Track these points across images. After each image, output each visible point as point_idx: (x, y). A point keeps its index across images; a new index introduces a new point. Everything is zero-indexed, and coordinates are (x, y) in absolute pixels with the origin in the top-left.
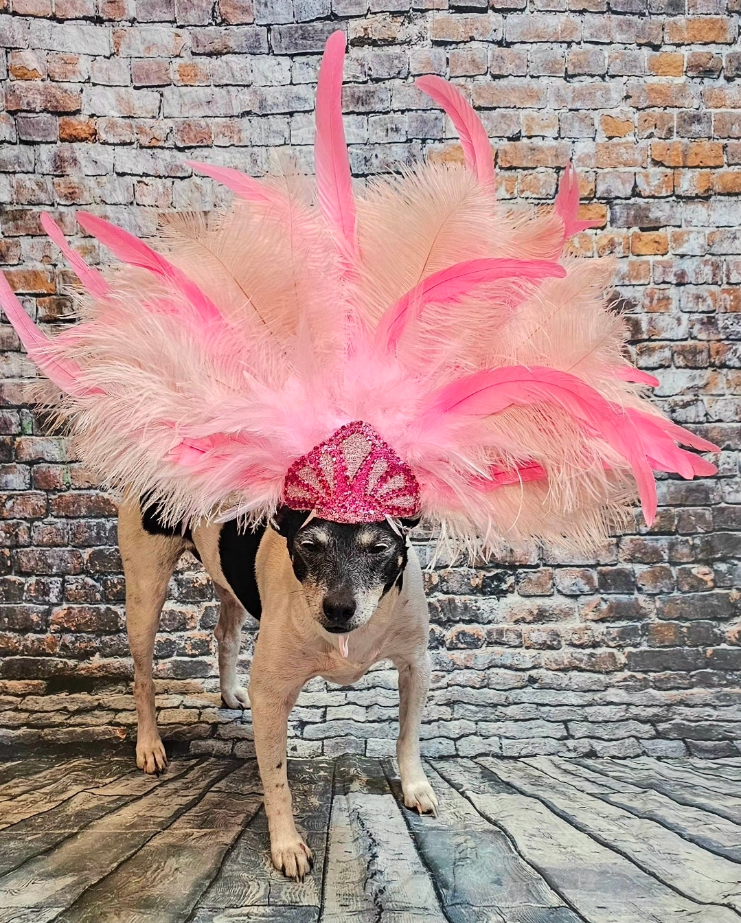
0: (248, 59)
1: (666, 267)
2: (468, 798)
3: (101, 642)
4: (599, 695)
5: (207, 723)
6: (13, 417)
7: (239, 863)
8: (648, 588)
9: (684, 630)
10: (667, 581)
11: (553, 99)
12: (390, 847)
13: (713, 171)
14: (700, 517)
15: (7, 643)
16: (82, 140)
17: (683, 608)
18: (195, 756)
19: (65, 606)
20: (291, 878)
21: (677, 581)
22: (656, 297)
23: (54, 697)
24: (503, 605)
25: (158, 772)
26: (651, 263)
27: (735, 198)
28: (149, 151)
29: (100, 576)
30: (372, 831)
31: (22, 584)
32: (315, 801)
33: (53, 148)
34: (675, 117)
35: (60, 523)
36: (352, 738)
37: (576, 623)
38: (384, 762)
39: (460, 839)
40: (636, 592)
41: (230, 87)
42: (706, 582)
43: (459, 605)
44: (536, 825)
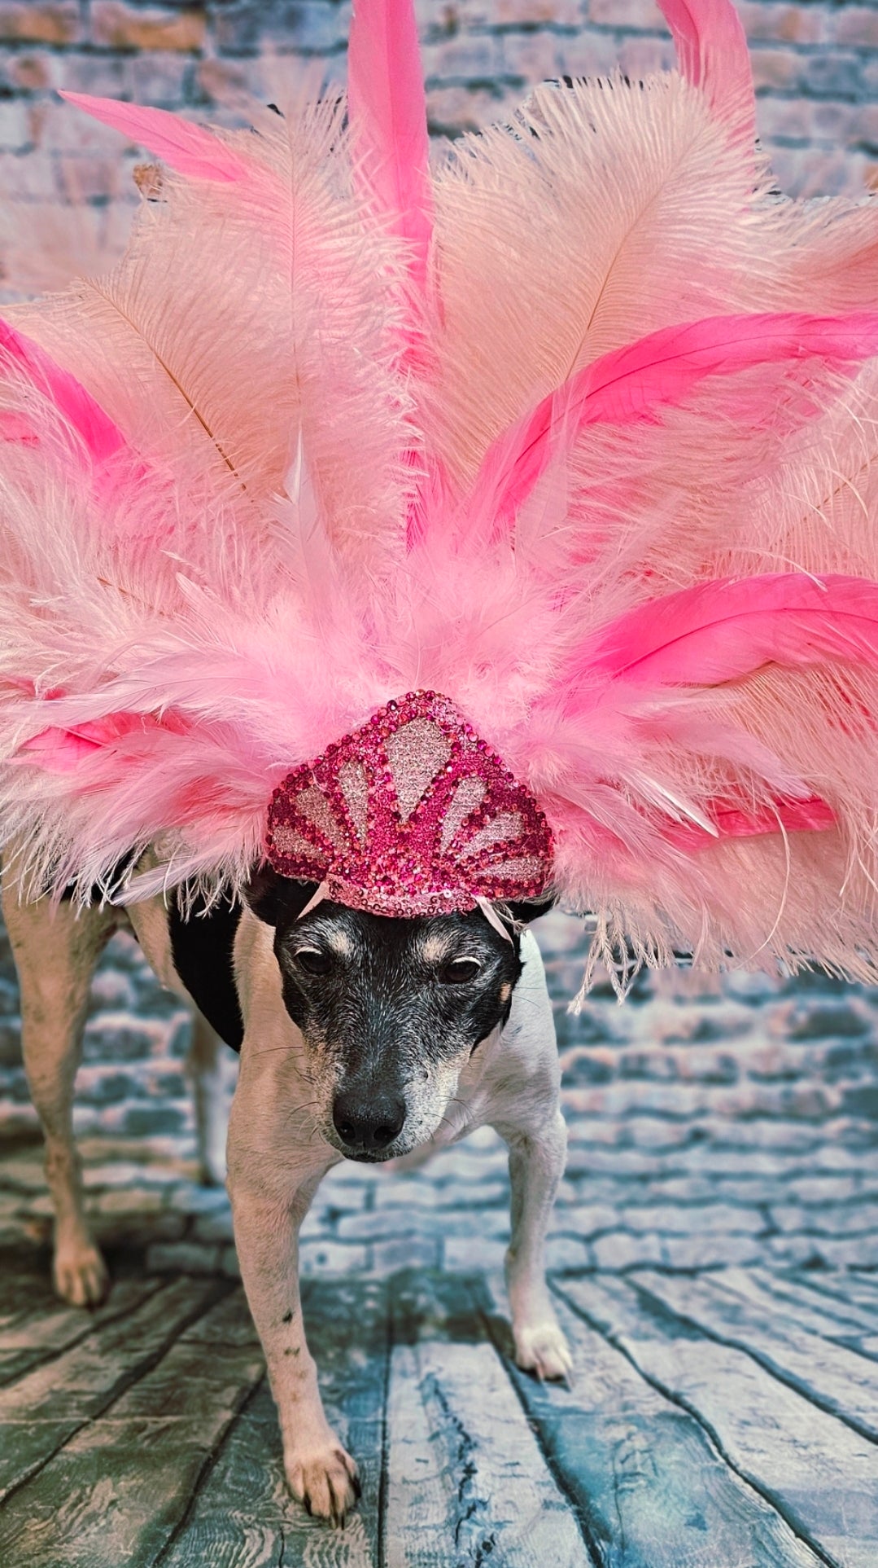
2: (623, 1350)
7: (227, 1490)
12: (495, 1449)
18: (156, 1275)
20: (321, 1521)
25: (91, 1306)
32: (359, 1359)
44: (748, 1402)
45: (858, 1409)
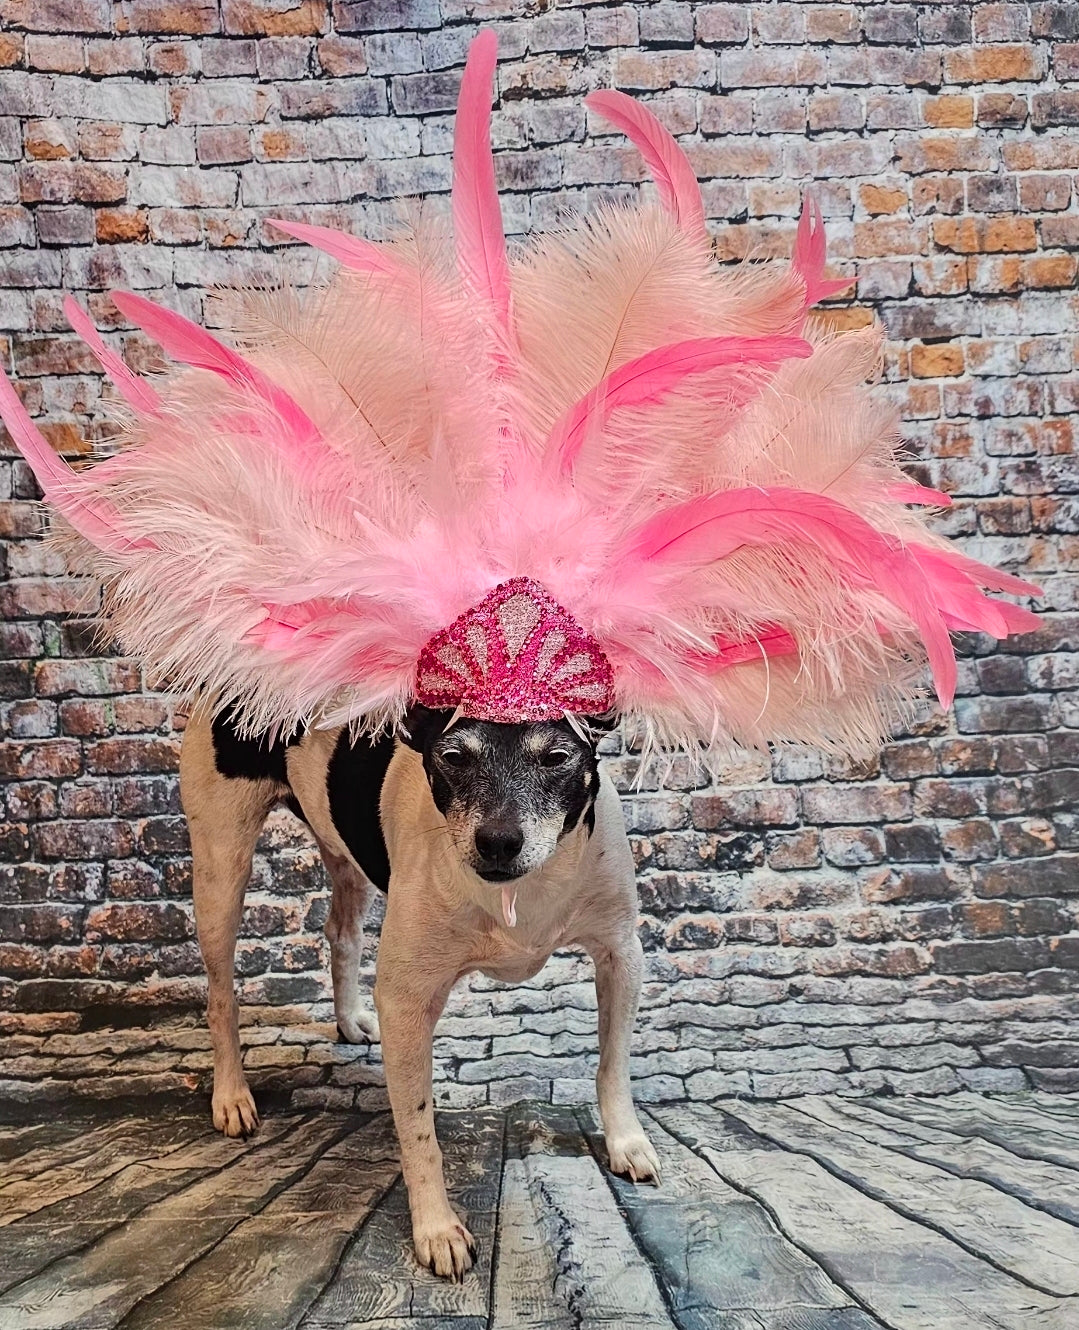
0: (360, 124)
1: (963, 393)
2: (705, 1158)
3: (161, 955)
4: (895, 1009)
5: (318, 1065)
6: (31, 632)
7: (366, 1258)
8: (960, 853)
9: (1016, 912)
10: (987, 842)
11: (790, 164)
12: (590, 1229)
13: (1023, 257)
14: (1031, 749)
15: (23, 960)
16: (128, 240)
17: (1012, 881)
18: (300, 1111)
19: (108, 904)
21: (1001, 842)
22: (950, 436)
23: (93, 1035)
24: (749, 885)
25: (244, 1134)
26: (941, 388)
27: (1055, 294)
28: (223, 253)
29: (158, 859)
30: (562, 1208)
31: (45, 874)
32: (478, 1168)
33: (88, 253)
34: (965, 186)
35: (100, 783)
36: (531, 1078)
37: (856, 908)
38: (580, 1111)
39: (695, 1216)
40: (942, 860)
41: (335, 163)
42: (1043, 843)
43: (684, 885)
44: (808, 1192)
45: (902, 1197)
